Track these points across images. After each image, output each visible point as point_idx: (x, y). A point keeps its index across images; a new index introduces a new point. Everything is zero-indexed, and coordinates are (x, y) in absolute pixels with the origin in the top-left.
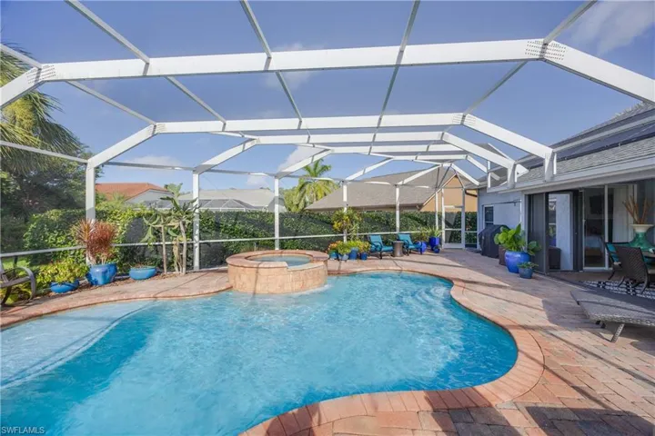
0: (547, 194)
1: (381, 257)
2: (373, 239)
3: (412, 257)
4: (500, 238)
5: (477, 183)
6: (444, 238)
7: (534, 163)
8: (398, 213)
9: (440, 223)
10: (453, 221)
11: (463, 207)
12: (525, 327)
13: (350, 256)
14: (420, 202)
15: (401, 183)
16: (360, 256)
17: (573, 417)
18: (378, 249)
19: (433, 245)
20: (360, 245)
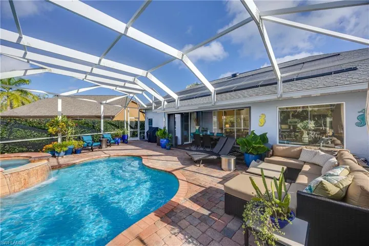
0: (175, 114)
1: (92, 150)
2: (85, 138)
3: (113, 147)
4: (158, 133)
5: (146, 107)
6: (129, 135)
7: (171, 101)
8: (102, 121)
9: (127, 127)
10: (134, 126)
11: (139, 118)
12: (177, 170)
13: (66, 153)
14: (113, 115)
15: (104, 102)
16: (75, 152)
17: (200, 195)
18: (90, 145)
19: (124, 140)
20: (74, 144)
